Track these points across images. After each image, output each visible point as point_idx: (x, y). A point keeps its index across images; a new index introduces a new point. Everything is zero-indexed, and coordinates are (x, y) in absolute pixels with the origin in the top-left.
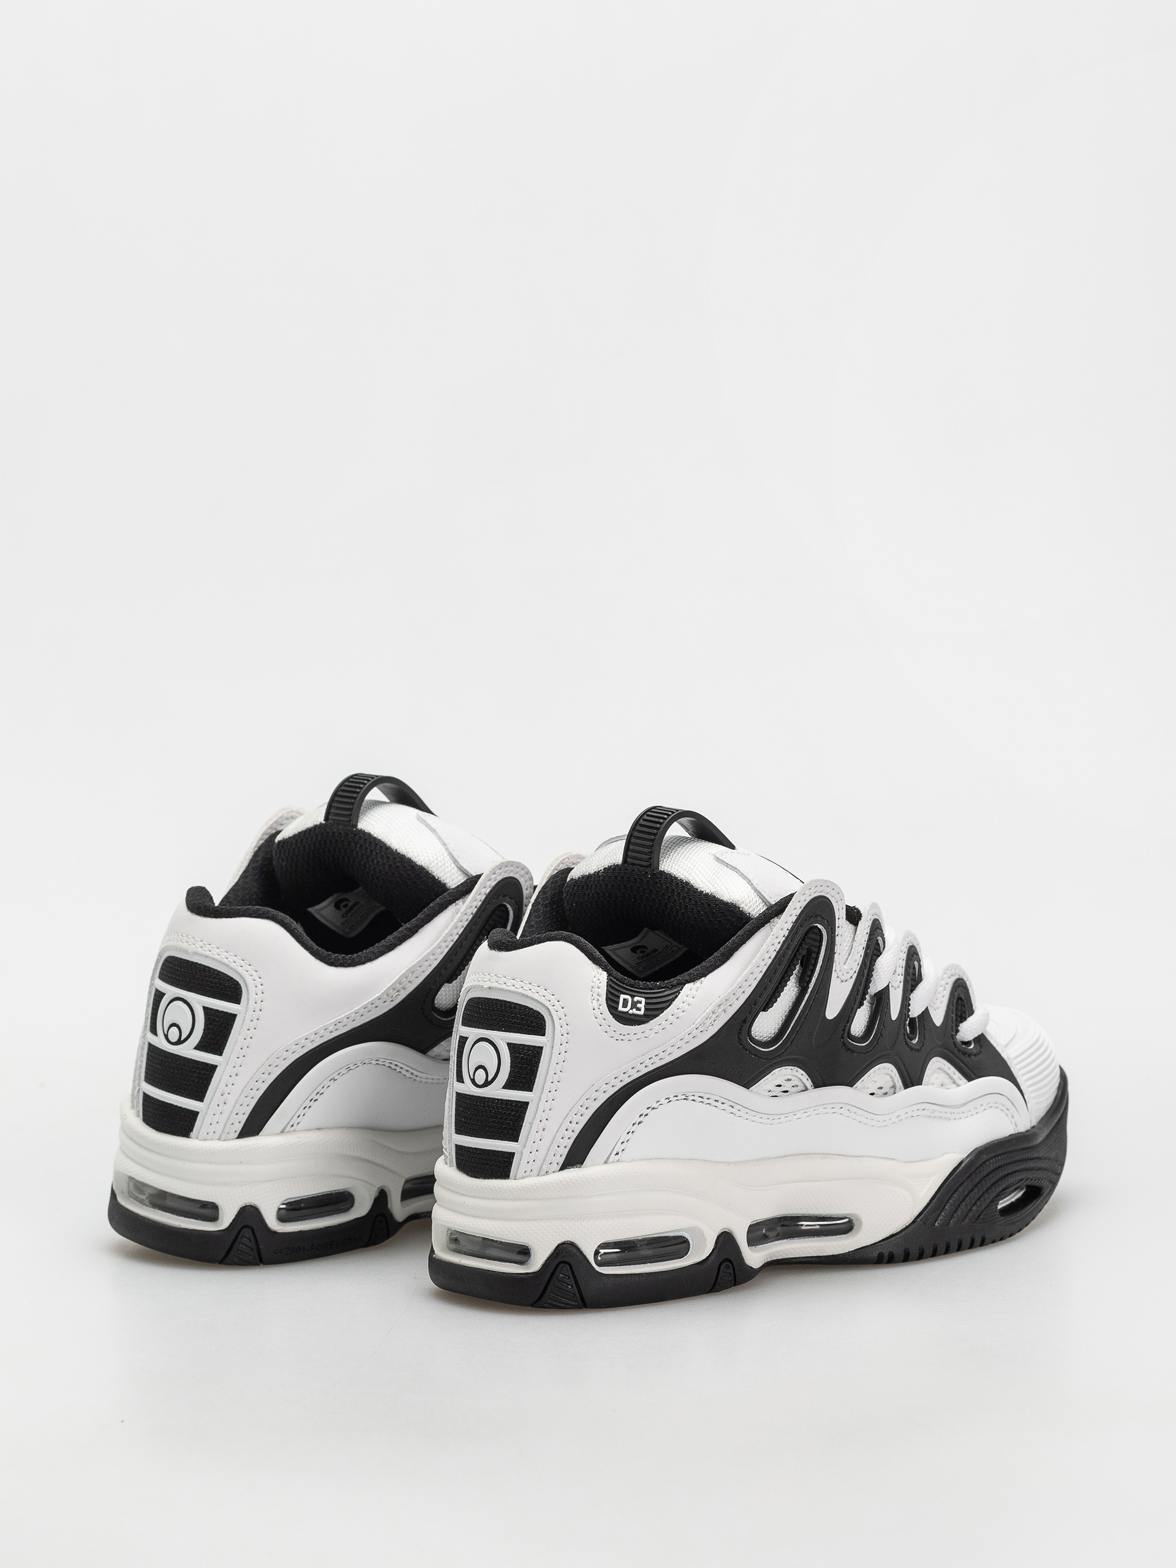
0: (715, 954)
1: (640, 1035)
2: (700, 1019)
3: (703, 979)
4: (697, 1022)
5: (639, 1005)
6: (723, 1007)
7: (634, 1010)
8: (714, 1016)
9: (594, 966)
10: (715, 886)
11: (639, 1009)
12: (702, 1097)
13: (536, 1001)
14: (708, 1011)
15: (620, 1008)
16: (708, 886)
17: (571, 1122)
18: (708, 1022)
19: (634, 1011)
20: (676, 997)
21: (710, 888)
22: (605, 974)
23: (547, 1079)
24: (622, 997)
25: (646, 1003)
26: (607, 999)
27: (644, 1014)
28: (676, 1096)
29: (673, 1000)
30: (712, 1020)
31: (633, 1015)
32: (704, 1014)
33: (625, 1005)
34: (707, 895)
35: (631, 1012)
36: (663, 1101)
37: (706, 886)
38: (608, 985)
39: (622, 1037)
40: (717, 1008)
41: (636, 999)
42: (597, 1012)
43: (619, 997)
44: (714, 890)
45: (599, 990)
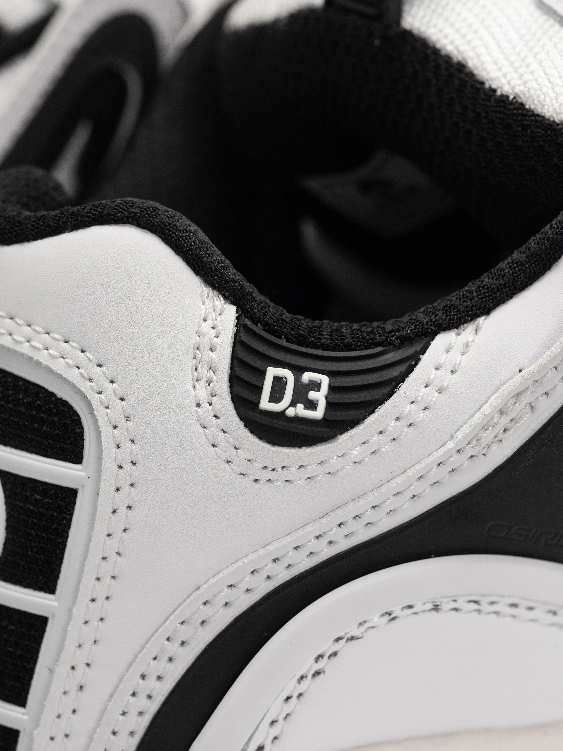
0: (516, 255)
1: (313, 469)
2: (466, 429)
3: (481, 320)
4: (459, 435)
5: (312, 395)
6: (526, 398)
7: (300, 406)
8: (504, 420)
9: (206, 290)
10: (527, 77)
11: (312, 405)
12: (476, 602)
13: (60, 376)
14: (487, 409)
15: (265, 404)
16: (509, 77)
17: (143, 677)
18: (488, 436)
19: (301, 410)
20: (410, 370)
21: (513, 83)
22: (231, 311)
23: (86, 569)
24: (272, 372)
25: (331, 388)
26: (233, 379)
27: (324, 418)
28: (410, 607)
29: (402, 379)
30: (500, 428)
31: (298, 419)
32: (478, 417)
33: (276, 396)
34: (504, 98)
35: (291, 412)
36: (376, 620)
37: (505, 76)
38: (238, 342)
39: (268, 474)
40: (512, 401)
41: (307, 376)
42: (207, 411)
43: (263, 374)
44: (522, 88)
45: (213, 355)
